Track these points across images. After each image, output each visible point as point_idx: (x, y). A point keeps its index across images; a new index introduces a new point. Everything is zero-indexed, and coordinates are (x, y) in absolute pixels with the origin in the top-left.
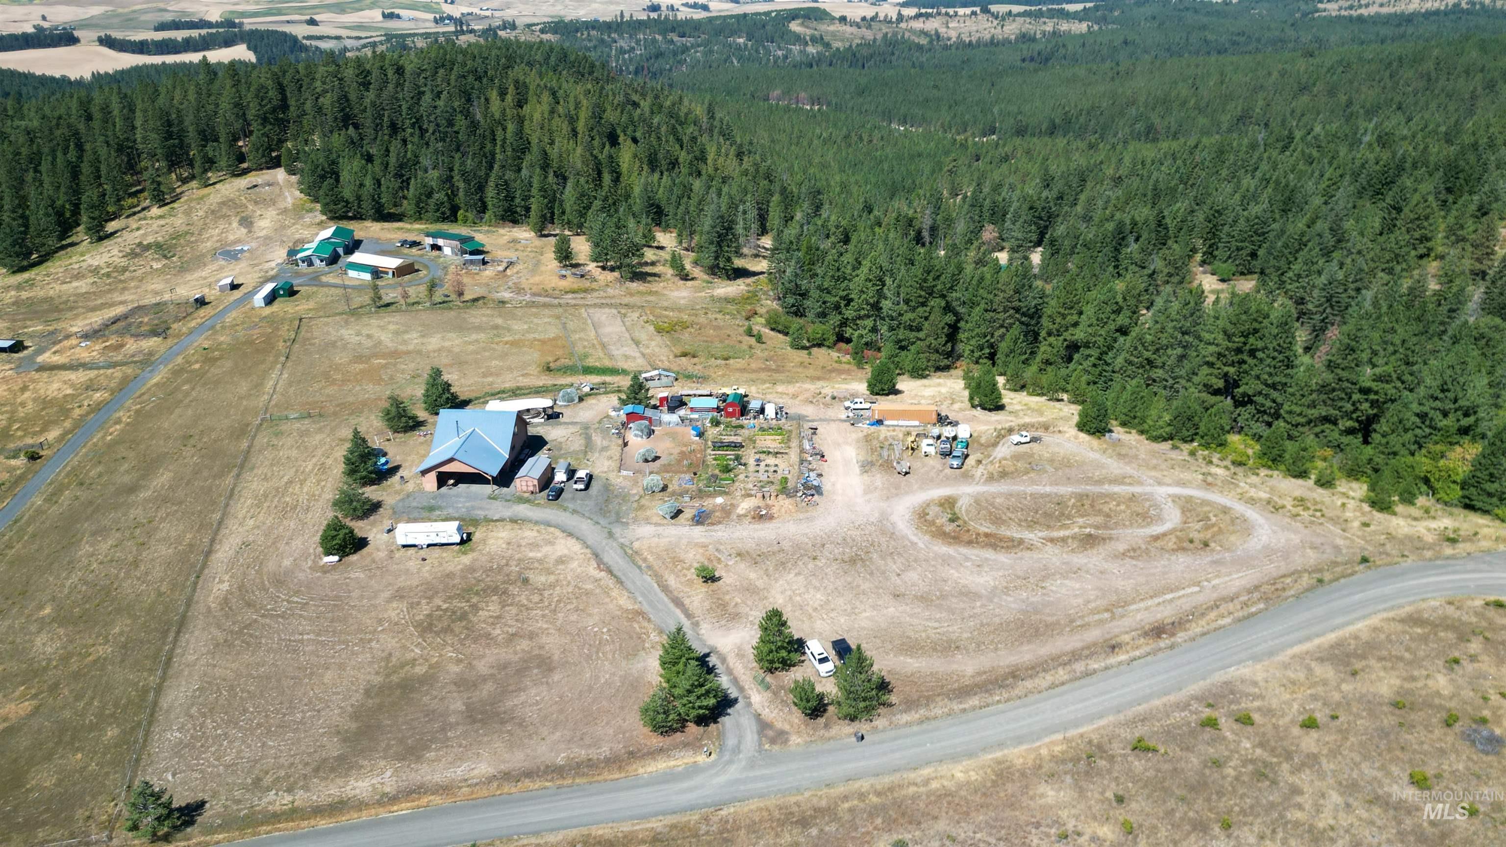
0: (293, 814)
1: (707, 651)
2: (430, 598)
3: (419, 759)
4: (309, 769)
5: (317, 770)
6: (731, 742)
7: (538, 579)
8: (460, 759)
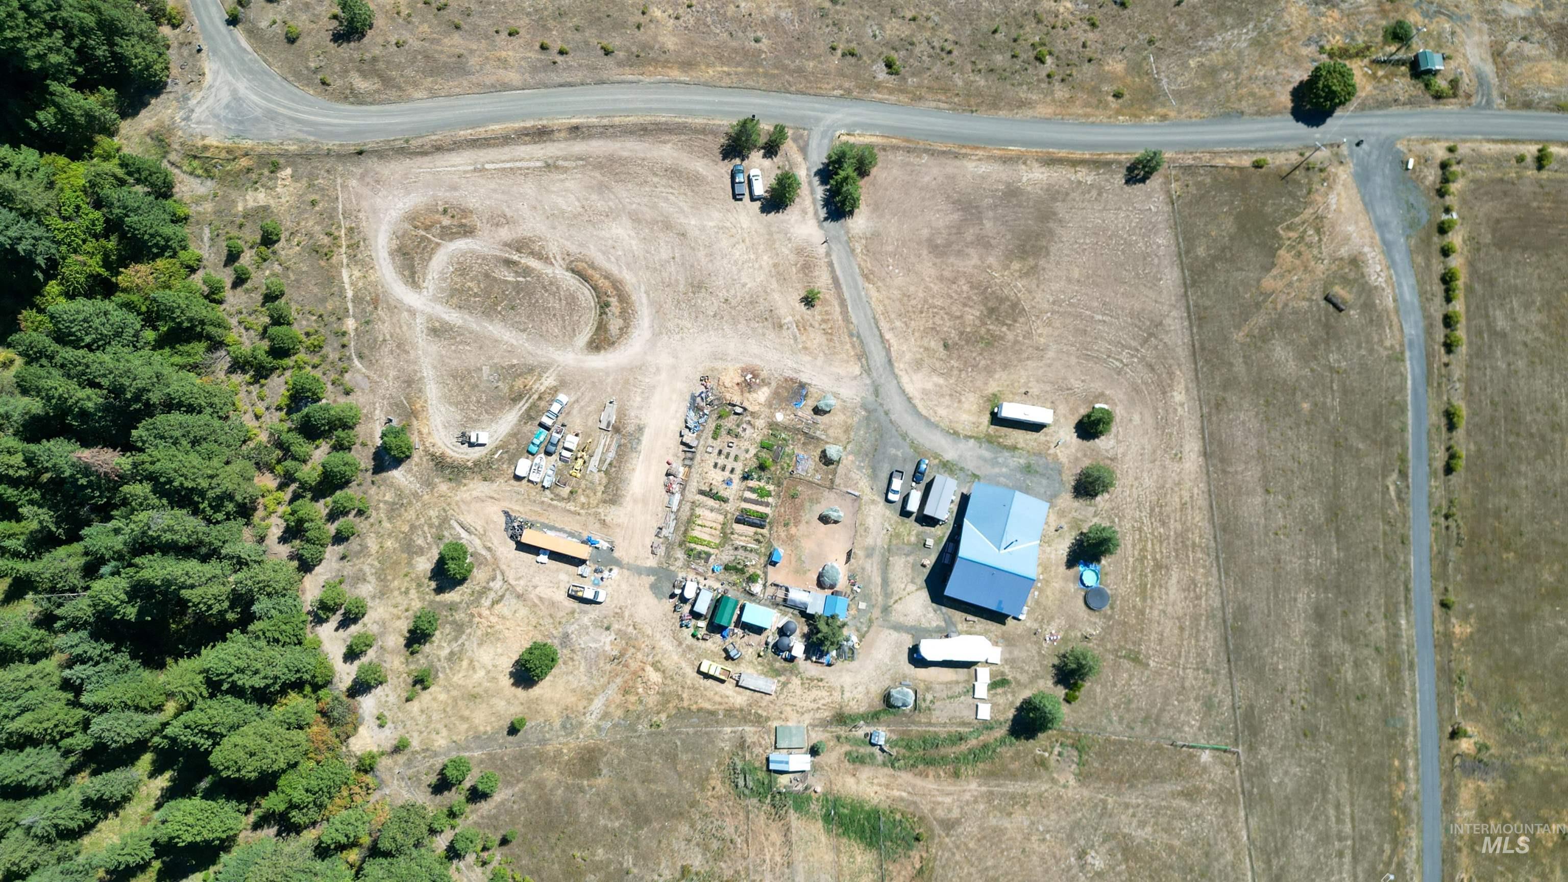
0: (1075, 163)
1: (826, 224)
2: (1016, 342)
3: (1008, 185)
4: (1073, 195)
5: (1067, 194)
6: (826, 141)
7: (934, 344)
8: (983, 178)
